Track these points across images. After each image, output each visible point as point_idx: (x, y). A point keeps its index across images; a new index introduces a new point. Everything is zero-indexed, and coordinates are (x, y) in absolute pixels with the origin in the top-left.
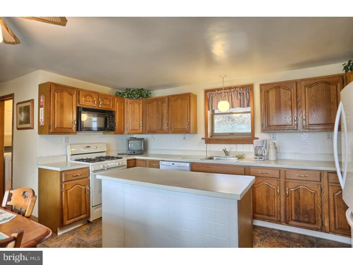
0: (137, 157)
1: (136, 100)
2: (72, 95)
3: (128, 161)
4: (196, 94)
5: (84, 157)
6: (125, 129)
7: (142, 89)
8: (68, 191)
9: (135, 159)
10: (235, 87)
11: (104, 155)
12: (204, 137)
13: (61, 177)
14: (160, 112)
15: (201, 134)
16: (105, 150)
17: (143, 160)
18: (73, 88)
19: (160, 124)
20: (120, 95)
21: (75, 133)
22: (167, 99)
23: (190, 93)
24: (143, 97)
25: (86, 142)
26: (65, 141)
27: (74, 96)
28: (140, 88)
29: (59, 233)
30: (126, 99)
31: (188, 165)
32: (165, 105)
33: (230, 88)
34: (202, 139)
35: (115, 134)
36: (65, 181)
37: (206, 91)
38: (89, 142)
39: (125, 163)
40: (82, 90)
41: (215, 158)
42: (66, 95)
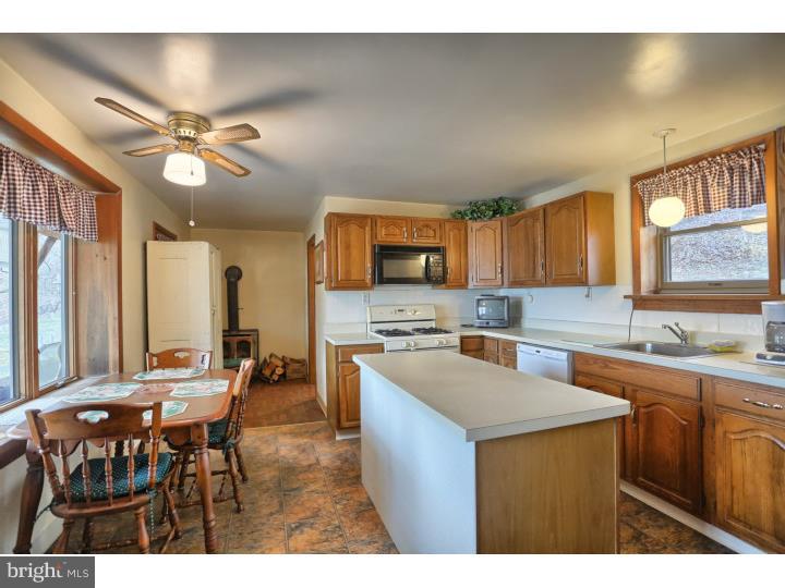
0: (484, 333)
1: (489, 222)
2: (363, 228)
3: (463, 339)
4: (611, 192)
5: (391, 327)
6: (470, 279)
7: (501, 198)
8: (348, 378)
9: (482, 337)
10: (713, 155)
11: (433, 324)
12: (630, 292)
13: (337, 353)
14: (531, 241)
15: (624, 285)
16: (434, 317)
17: (493, 339)
18: (365, 217)
19: (531, 266)
20: (459, 217)
21: (371, 288)
22: (541, 212)
23: (585, 192)
24: (502, 213)
25: (400, 302)
26: (365, 301)
27: (368, 229)
28: (497, 196)
29: (338, 438)
30: (470, 222)
31: (564, 355)
32: (539, 225)
33: (696, 160)
34: (625, 297)
35: (449, 288)
36: (342, 362)
37: (635, 180)
38: (404, 303)
39: (457, 342)
40: (381, 217)
41: (649, 346)
42: (354, 228)
